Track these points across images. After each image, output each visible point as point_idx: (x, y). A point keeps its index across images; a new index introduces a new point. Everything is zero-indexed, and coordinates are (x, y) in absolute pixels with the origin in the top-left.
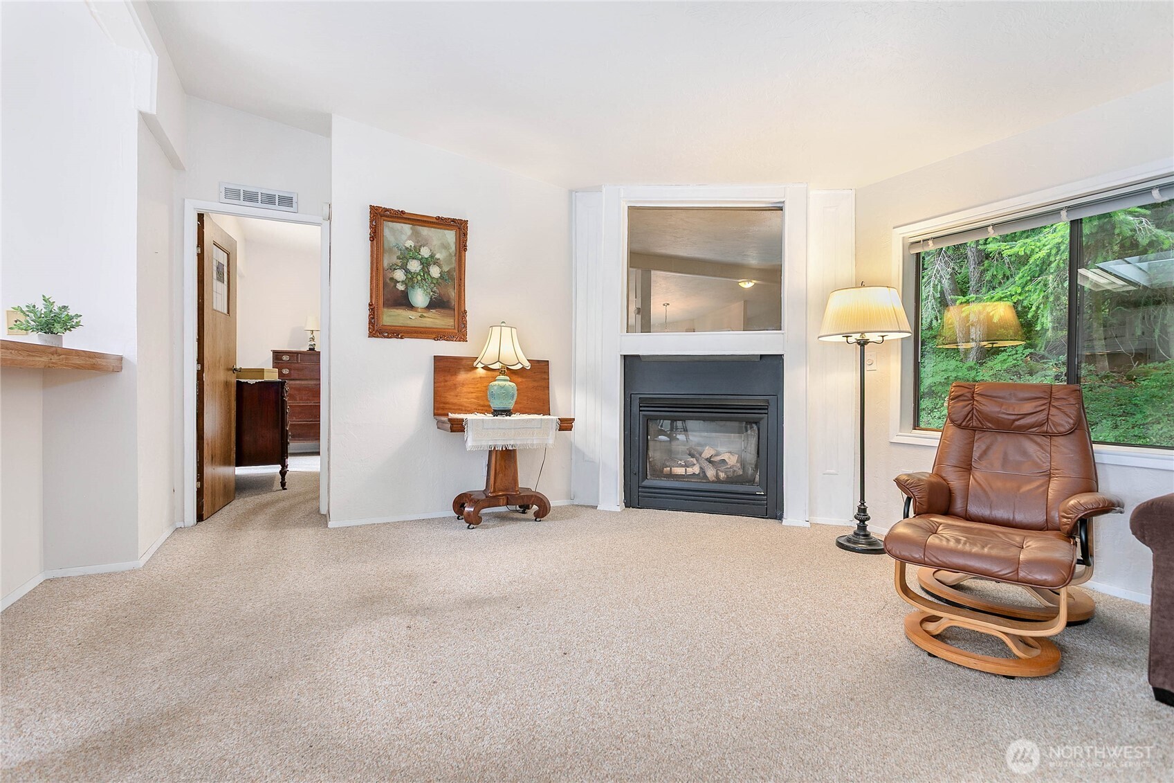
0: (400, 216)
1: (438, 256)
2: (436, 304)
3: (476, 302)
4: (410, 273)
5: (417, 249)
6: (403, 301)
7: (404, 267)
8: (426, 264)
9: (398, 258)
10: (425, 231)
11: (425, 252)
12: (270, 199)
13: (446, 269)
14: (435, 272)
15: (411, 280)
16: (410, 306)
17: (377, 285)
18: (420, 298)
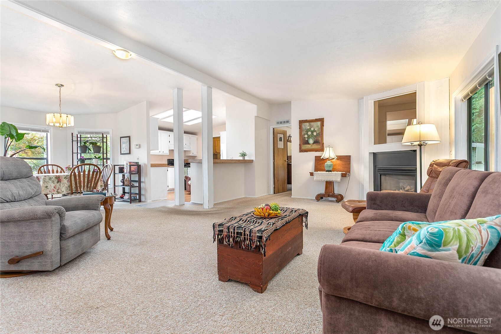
0: (306, 121)
1: (315, 129)
2: (316, 142)
3: (326, 139)
4: (309, 135)
5: (310, 129)
6: (307, 143)
7: (307, 134)
8: (312, 132)
9: (306, 132)
10: (312, 123)
11: (312, 129)
12: (284, 122)
13: (318, 132)
14: (315, 134)
15: (309, 137)
16: (309, 144)
17: (301, 139)
18: (311, 141)
